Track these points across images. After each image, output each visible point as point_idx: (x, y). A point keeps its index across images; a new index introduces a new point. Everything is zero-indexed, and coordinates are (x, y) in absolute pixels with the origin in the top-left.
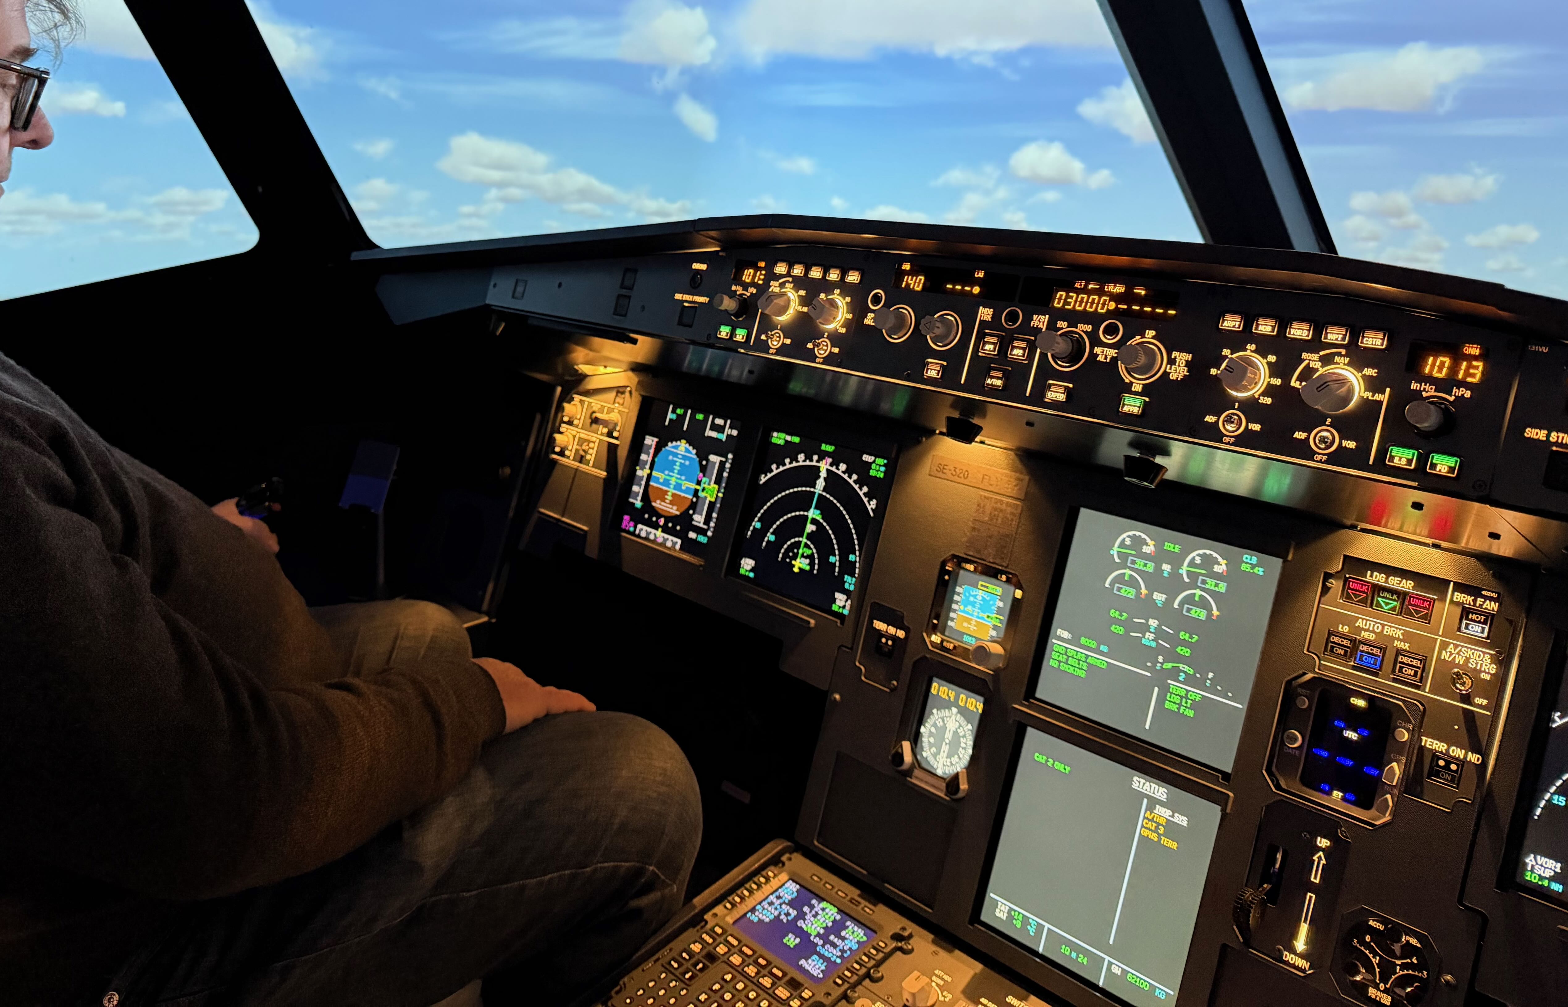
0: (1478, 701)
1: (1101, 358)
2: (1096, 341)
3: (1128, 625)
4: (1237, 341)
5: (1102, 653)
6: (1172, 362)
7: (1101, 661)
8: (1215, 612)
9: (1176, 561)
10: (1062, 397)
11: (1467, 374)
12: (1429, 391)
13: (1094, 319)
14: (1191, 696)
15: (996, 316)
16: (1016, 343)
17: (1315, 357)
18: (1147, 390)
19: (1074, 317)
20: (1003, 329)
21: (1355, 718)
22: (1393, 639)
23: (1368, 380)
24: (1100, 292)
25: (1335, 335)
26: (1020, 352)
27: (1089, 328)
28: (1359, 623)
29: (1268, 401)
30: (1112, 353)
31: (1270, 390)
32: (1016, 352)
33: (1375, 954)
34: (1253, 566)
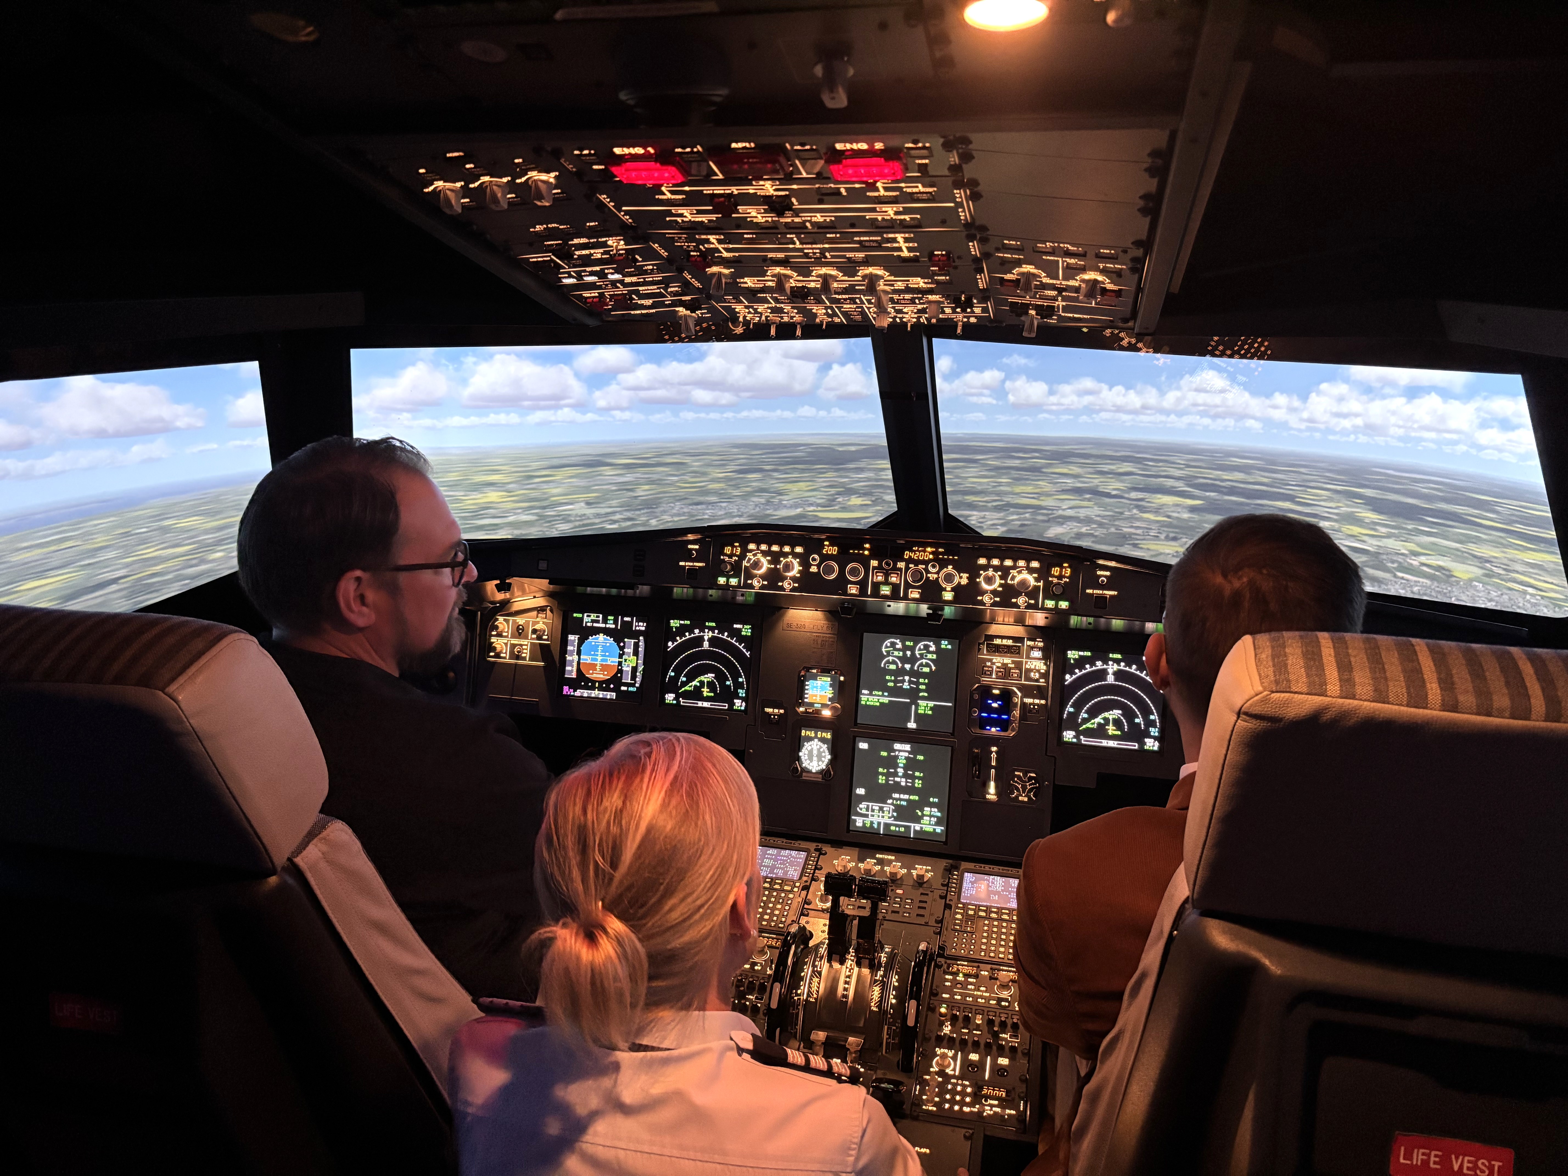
0: (1041, 680)
1: (931, 578)
2: (928, 572)
3: (895, 682)
4: (985, 568)
5: (886, 696)
6: (961, 578)
7: (886, 700)
8: (934, 668)
9: (912, 649)
10: (917, 596)
11: (1065, 573)
12: (1055, 580)
13: (926, 563)
14: (929, 705)
15: (880, 564)
16: (892, 575)
17: (1015, 571)
18: (953, 590)
19: (917, 562)
20: (885, 569)
21: (995, 698)
22: (1007, 664)
23: (1035, 578)
24: (925, 551)
25: (1021, 563)
26: (895, 579)
27: (924, 566)
28: (994, 661)
29: (1001, 589)
30: (935, 576)
31: (1001, 585)
32: (893, 579)
33: (1019, 784)
34: (946, 645)
